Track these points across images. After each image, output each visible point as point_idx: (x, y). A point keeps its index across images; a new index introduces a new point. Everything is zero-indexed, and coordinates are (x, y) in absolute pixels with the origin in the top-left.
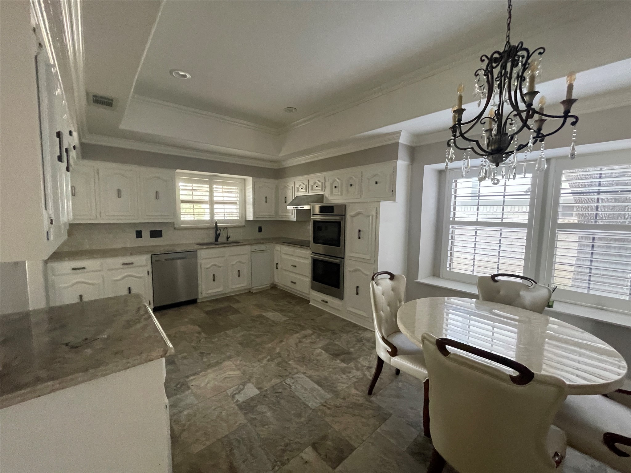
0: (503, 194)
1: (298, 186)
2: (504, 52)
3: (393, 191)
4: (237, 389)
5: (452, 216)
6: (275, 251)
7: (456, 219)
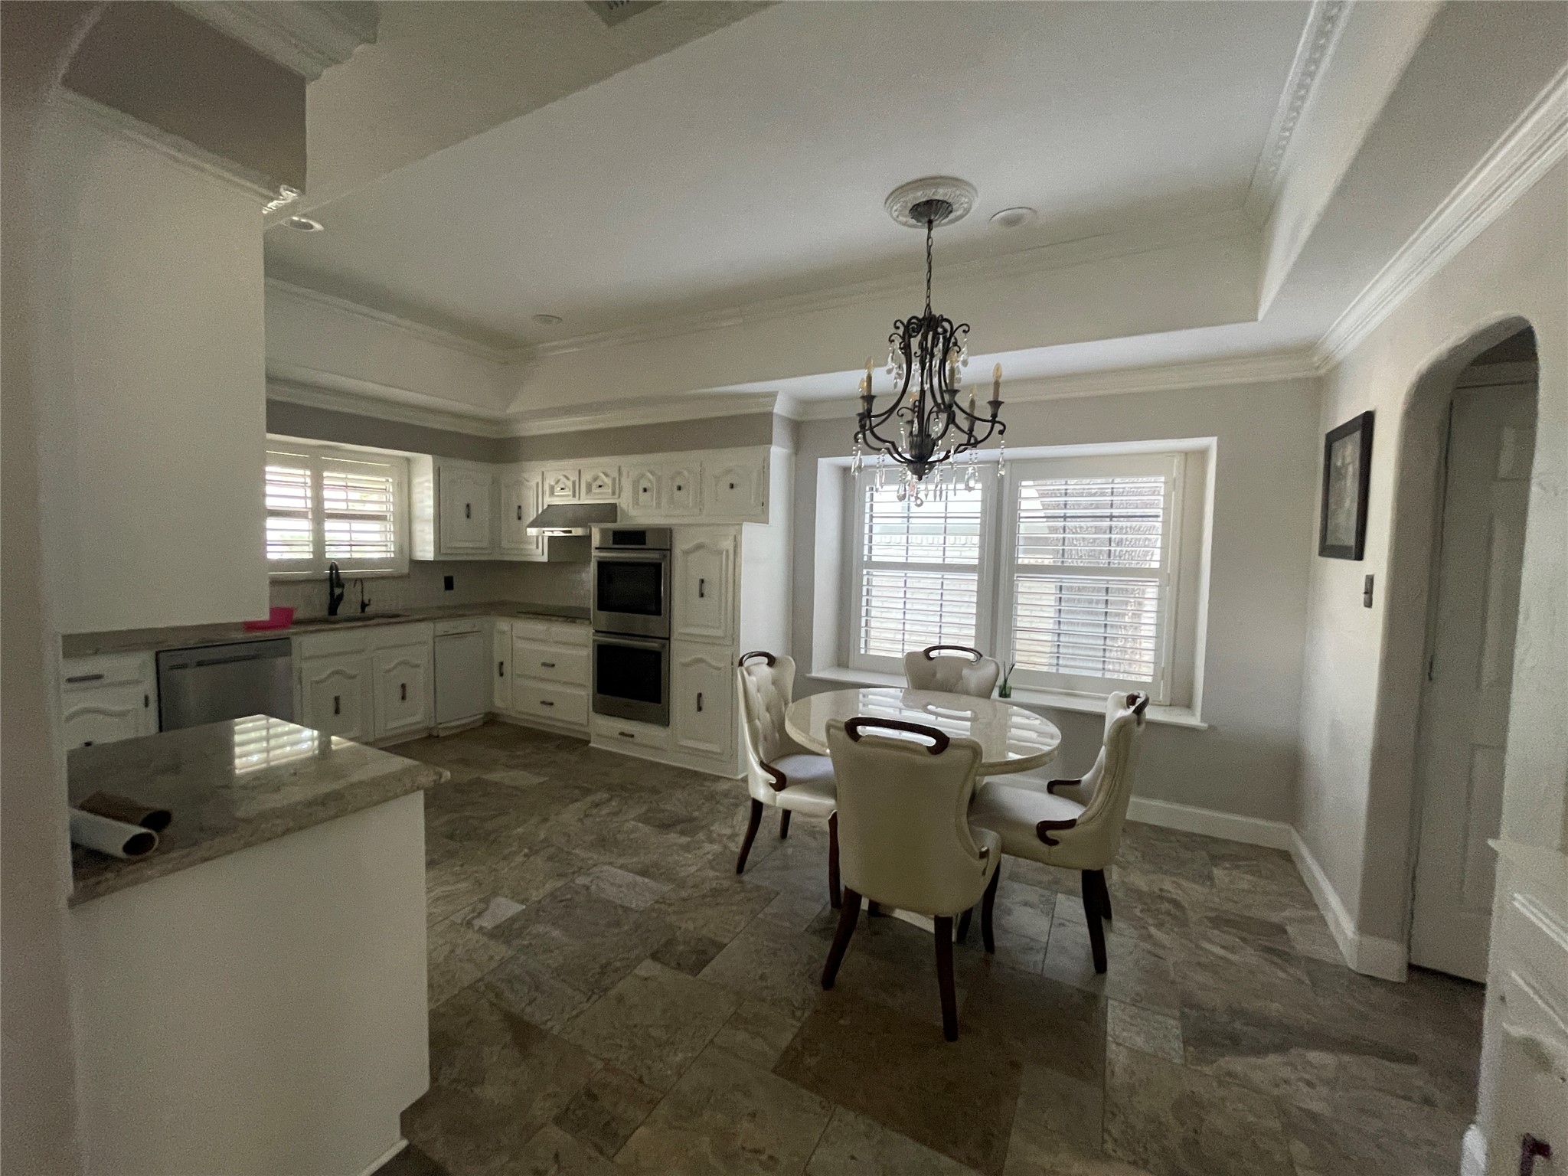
0: (944, 515)
1: (553, 483)
2: (924, 318)
3: (764, 504)
4: (473, 911)
5: (866, 552)
6: (496, 634)
7: (874, 559)
